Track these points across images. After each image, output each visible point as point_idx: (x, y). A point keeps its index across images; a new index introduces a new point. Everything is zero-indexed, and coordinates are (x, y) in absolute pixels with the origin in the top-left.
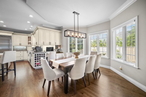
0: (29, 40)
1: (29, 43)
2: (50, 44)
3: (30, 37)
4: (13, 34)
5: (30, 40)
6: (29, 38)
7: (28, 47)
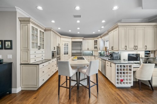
0: (95, 44)
1: (95, 48)
2: (136, 48)
3: (97, 40)
4: (83, 39)
5: (97, 44)
6: (96, 42)
7: (94, 51)
